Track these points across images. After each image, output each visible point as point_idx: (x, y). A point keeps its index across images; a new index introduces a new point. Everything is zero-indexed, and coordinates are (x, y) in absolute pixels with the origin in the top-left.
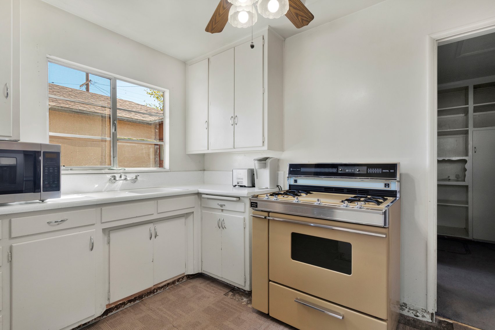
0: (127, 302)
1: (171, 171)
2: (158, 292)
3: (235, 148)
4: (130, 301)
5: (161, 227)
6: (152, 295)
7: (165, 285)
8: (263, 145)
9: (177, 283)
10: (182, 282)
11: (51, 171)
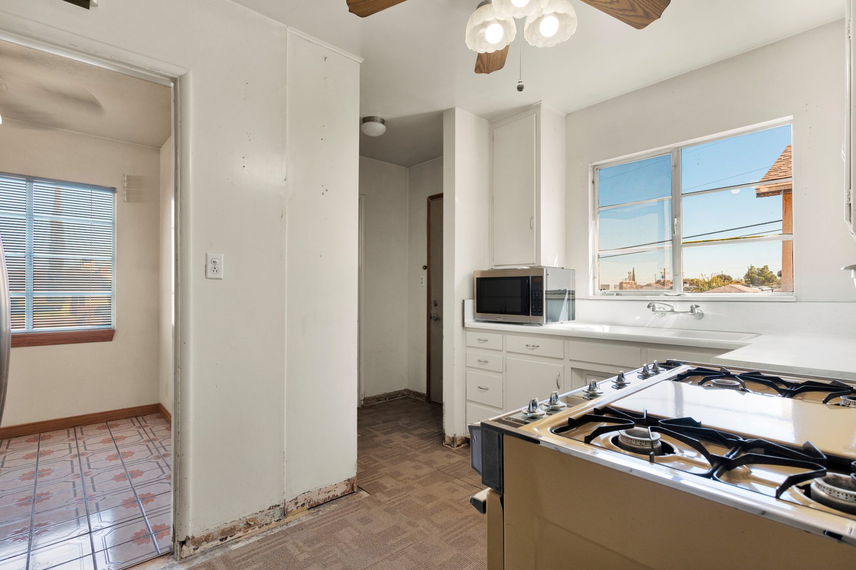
11: (537, 295)
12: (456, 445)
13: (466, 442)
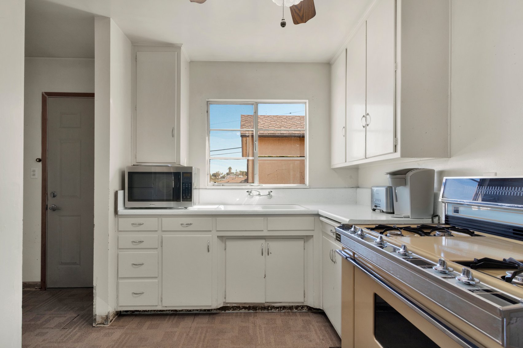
0: (242, 307)
1: (309, 188)
2: (273, 311)
3: (367, 157)
4: (245, 308)
5: (274, 246)
6: (266, 311)
7: (281, 307)
8: (395, 151)
9: (295, 310)
10: (302, 311)
11: (187, 186)
12: (109, 321)
13: (116, 316)
